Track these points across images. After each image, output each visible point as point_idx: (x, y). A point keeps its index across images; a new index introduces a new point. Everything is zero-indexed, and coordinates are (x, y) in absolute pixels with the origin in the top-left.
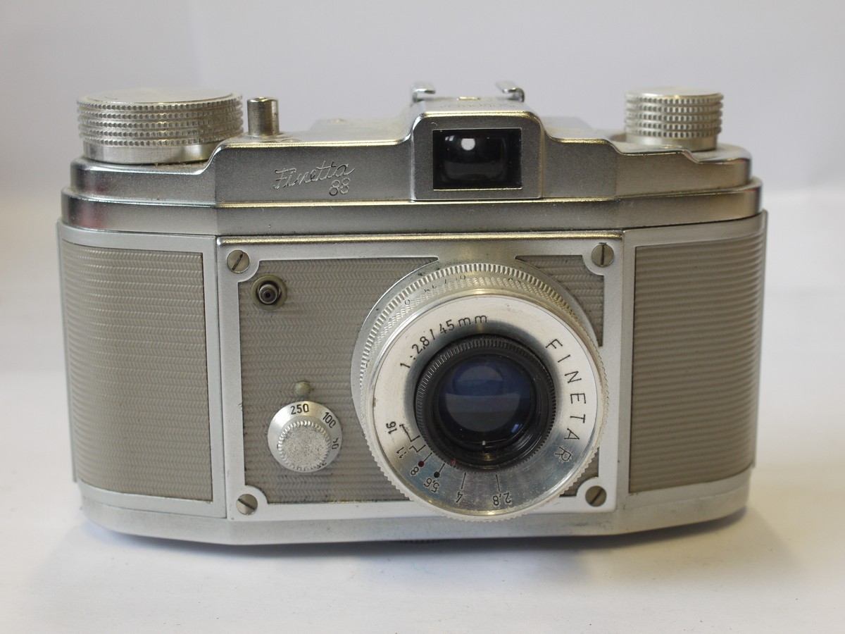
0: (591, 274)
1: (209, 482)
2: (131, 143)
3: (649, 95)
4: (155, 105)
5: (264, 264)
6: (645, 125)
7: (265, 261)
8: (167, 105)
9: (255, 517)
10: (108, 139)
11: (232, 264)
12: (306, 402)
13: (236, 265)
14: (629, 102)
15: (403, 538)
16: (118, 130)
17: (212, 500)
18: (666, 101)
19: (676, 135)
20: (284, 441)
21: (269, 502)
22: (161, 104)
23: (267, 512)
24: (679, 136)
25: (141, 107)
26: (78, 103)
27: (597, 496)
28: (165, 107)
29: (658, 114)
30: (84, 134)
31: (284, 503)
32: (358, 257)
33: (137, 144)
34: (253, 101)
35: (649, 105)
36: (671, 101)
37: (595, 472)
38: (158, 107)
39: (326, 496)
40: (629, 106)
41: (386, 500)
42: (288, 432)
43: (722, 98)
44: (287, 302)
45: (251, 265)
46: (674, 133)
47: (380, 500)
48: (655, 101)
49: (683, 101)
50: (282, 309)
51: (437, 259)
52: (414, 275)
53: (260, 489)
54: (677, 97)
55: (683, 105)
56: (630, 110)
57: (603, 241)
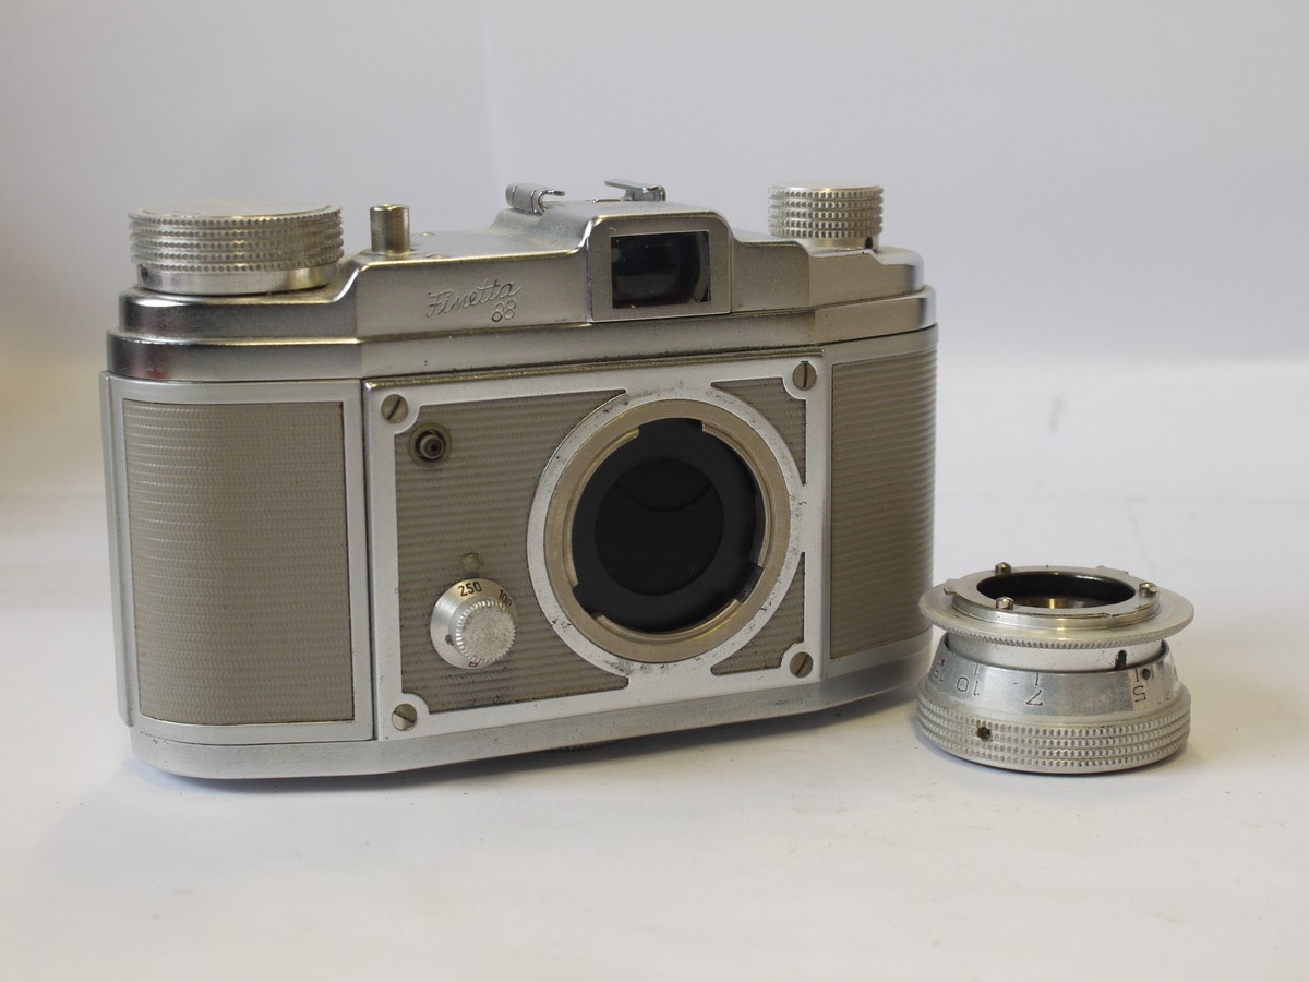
0: (793, 400)
1: (350, 696)
2: (199, 268)
3: (795, 189)
4: (230, 220)
5: (425, 410)
6: (793, 224)
7: (426, 407)
8: (246, 220)
9: (416, 732)
10: (169, 262)
11: (388, 410)
12: (476, 580)
13: (393, 412)
14: (773, 197)
15: (582, 741)
16: (183, 252)
17: (353, 719)
18: (810, 194)
19: (837, 235)
20: (464, 628)
21: (431, 712)
22: (238, 218)
23: (430, 724)
24: (840, 234)
25: (212, 223)
26: (130, 217)
27: (802, 665)
28: (242, 222)
29: (807, 210)
30: (137, 256)
31: (449, 710)
32: (535, 394)
33: (206, 269)
34: (376, 209)
35: (796, 200)
36: (817, 194)
37: (799, 635)
38: (234, 222)
39: (498, 697)
40: (772, 202)
41: (567, 695)
42: (469, 616)
43: (881, 191)
44: (452, 455)
45: (411, 412)
46: (827, 233)
47: (561, 696)
48: (804, 195)
49: (837, 194)
50: (446, 465)
51: (624, 391)
52: (598, 413)
53: (419, 695)
54: (827, 191)
55: (837, 199)
56: (774, 207)
57: (805, 359)
